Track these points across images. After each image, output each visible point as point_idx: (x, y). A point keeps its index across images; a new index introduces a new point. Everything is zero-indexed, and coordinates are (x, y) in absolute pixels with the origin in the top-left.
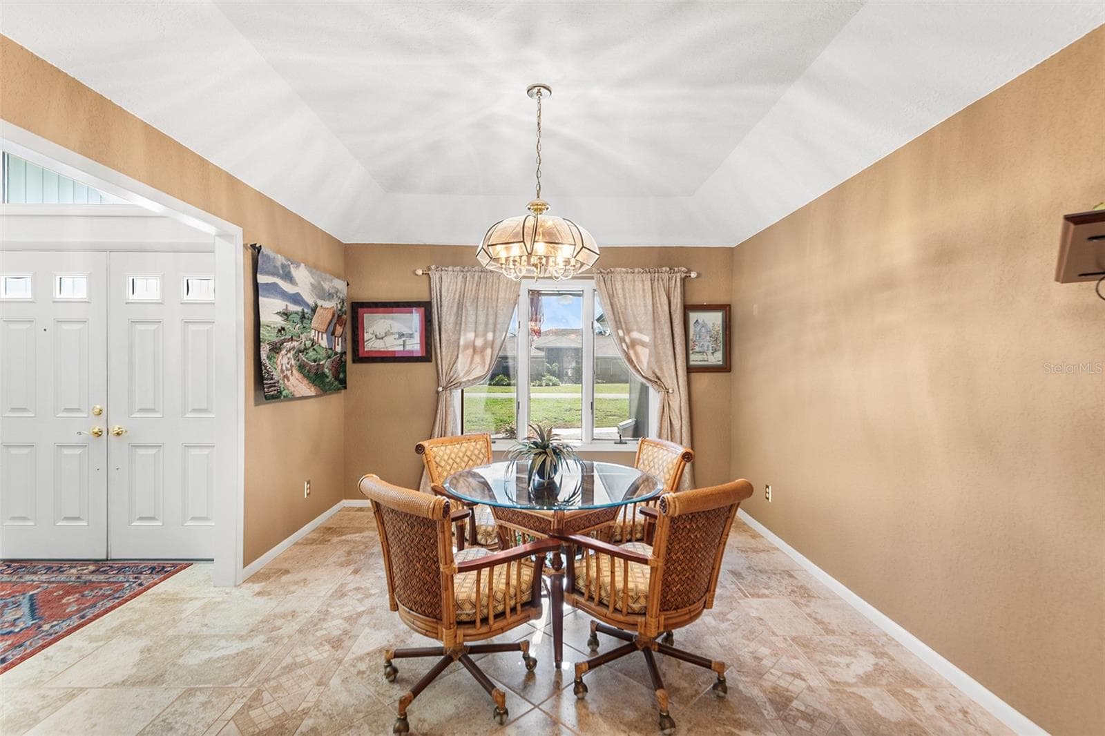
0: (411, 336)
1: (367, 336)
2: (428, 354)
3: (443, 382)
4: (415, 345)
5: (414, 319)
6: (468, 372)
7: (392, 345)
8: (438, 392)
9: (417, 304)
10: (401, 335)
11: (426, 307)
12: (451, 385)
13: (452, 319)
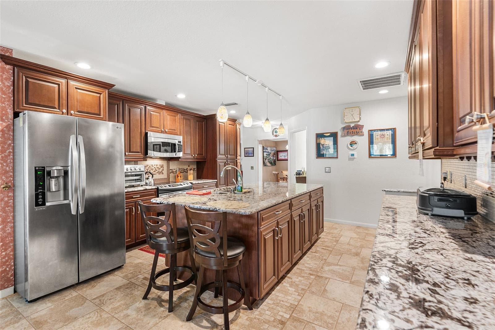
0: (286, 156)
1: (279, 156)
5: (287, 153)
7: (283, 158)
10: (284, 156)
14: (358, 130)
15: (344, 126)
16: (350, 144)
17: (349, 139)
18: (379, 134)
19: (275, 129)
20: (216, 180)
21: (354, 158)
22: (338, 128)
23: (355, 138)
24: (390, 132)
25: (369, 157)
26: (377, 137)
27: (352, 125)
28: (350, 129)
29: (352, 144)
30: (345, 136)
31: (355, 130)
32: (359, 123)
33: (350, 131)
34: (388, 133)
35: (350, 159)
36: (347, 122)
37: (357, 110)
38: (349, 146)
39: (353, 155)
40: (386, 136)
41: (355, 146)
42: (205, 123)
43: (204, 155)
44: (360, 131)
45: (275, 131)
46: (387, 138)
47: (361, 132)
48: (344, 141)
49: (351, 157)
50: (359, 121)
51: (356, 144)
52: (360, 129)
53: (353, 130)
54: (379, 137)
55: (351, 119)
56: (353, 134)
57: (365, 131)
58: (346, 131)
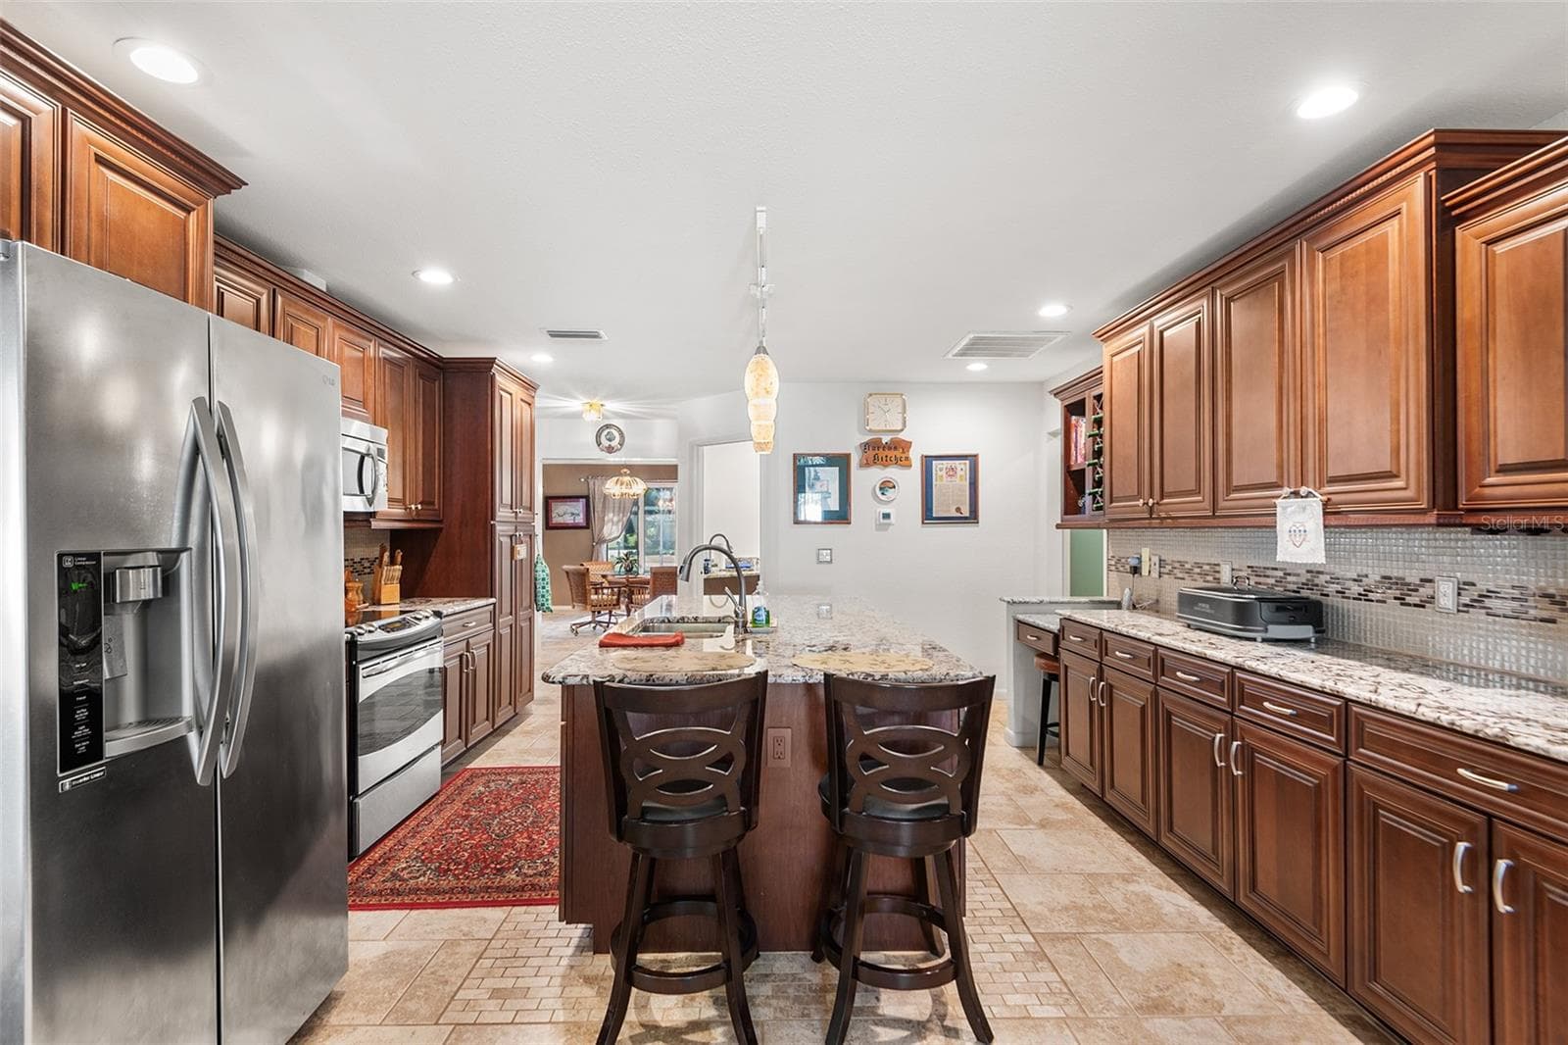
0: (578, 515)
1: (553, 515)
2: (588, 526)
3: (596, 540)
4: (580, 520)
5: (580, 505)
6: (610, 535)
7: (569, 520)
8: (593, 546)
9: (582, 497)
10: (573, 514)
11: (587, 498)
12: (602, 541)
13: (601, 505)
14: (898, 453)
15: (867, 438)
16: (881, 489)
17: (878, 474)
18: (945, 467)
19: (607, 426)
20: (493, 600)
21: (890, 524)
22: (850, 443)
23: (892, 473)
24: (965, 464)
25: (923, 523)
26: (940, 473)
27: (886, 439)
28: (881, 450)
29: (886, 486)
30: (868, 465)
31: (892, 453)
32: (902, 436)
33: (882, 453)
34: (963, 466)
35: (880, 527)
36: (873, 428)
37: (899, 400)
38: (879, 493)
39: (887, 516)
40: (959, 473)
41: (890, 493)
42: (440, 384)
43: (437, 507)
44: (904, 455)
45: (605, 432)
46: (961, 476)
47: (907, 458)
48: (865, 480)
49: (882, 520)
50: (902, 430)
51: (894, 487)
52: (903, 452)
53: (887, 452)
54: (944, 473)
55: (884, 422)
56: (885, 462)
57: (915, 456)
58: (871, 453)
